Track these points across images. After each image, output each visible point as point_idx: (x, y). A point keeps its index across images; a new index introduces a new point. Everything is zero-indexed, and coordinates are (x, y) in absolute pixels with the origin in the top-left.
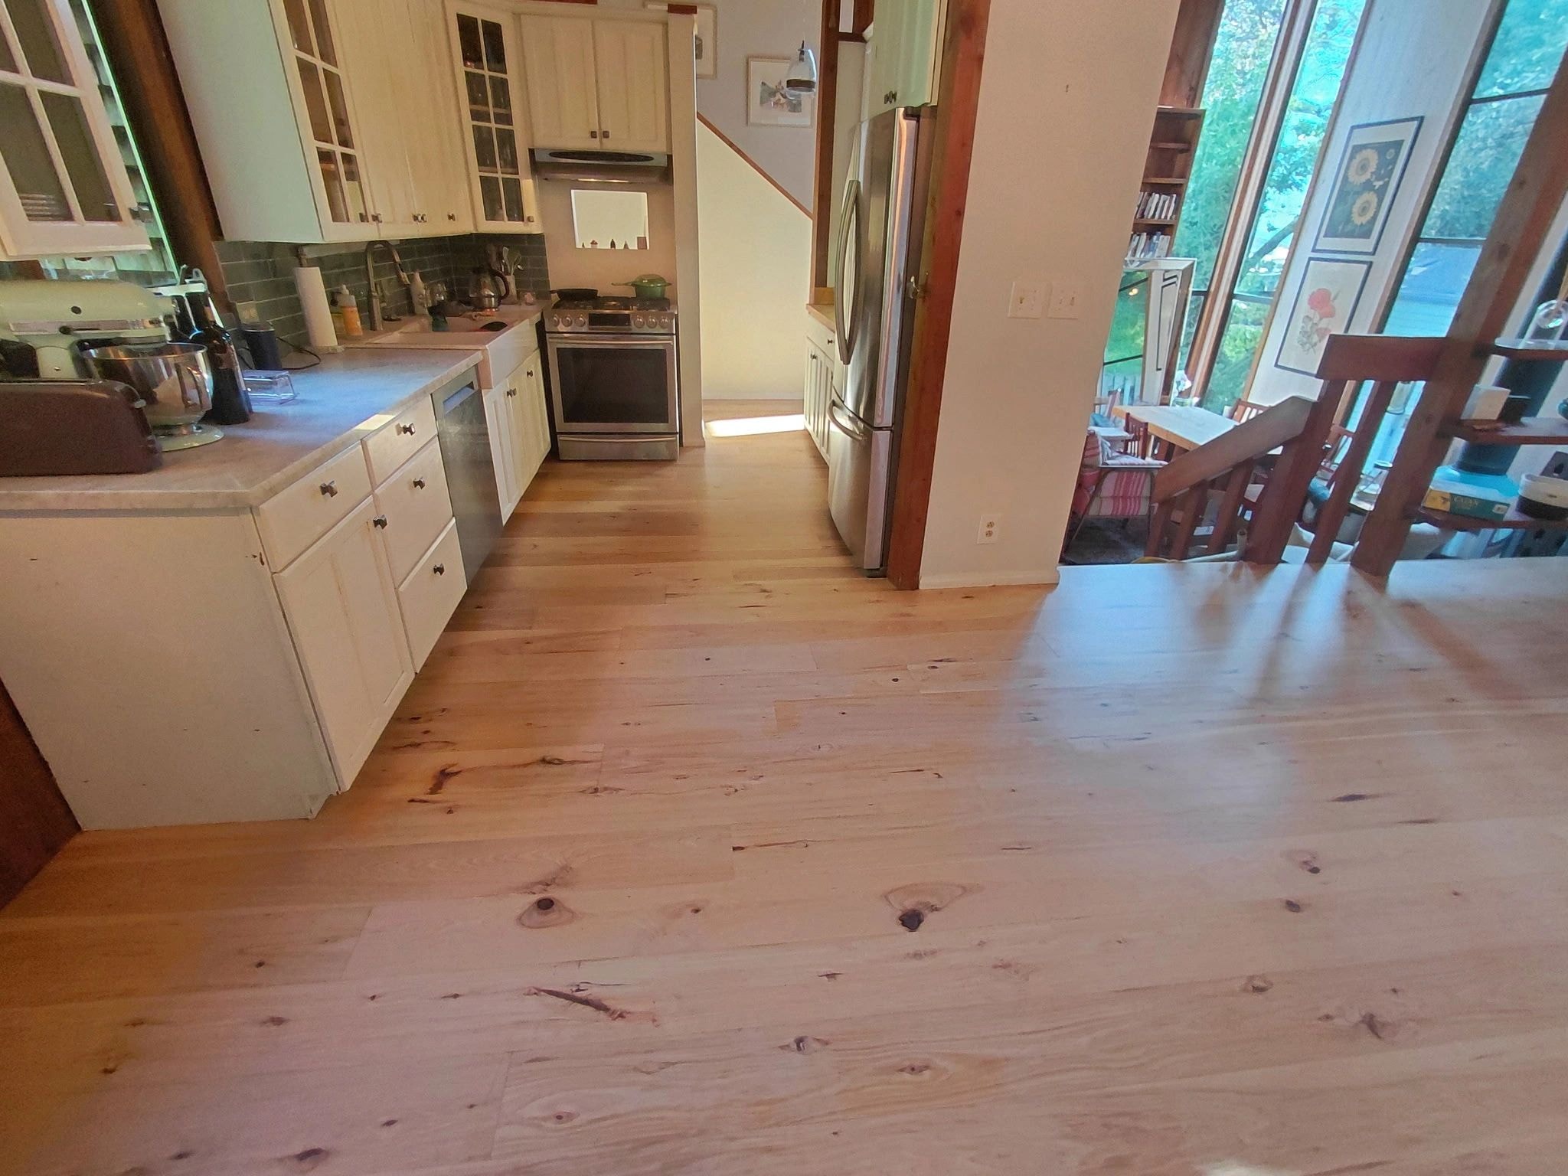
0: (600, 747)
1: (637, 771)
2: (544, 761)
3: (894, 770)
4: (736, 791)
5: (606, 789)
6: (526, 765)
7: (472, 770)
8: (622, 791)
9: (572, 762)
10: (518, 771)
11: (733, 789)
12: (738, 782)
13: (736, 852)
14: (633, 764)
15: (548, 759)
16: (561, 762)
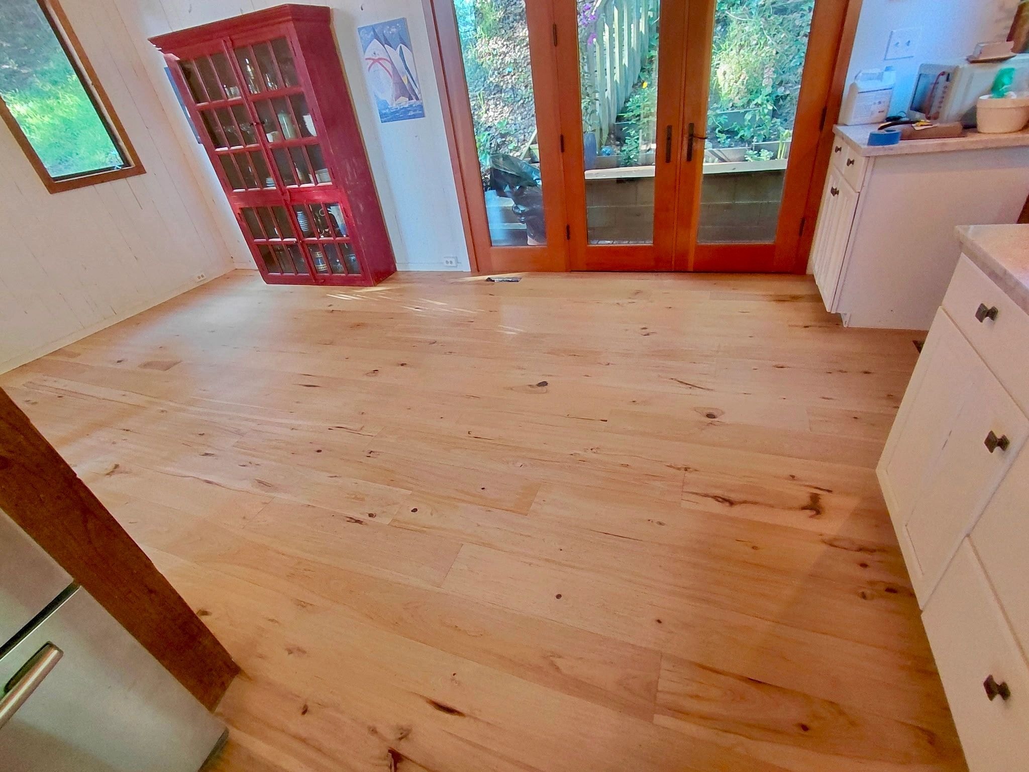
0: (685, 504)
1: (654, 477)
2: (731, 503)
3: (490, 441)
4: (591, 449)
5: (679, 469)
6: (745, 502)
7: (790, 508)
8: (668, 465)
9: (706, 496)
10: (750, 498)
11: (594, 450)
12: (590, 455)
13: (606, 419)
14: (658, 484)
15: (727, 504)
16: (716, 498)
